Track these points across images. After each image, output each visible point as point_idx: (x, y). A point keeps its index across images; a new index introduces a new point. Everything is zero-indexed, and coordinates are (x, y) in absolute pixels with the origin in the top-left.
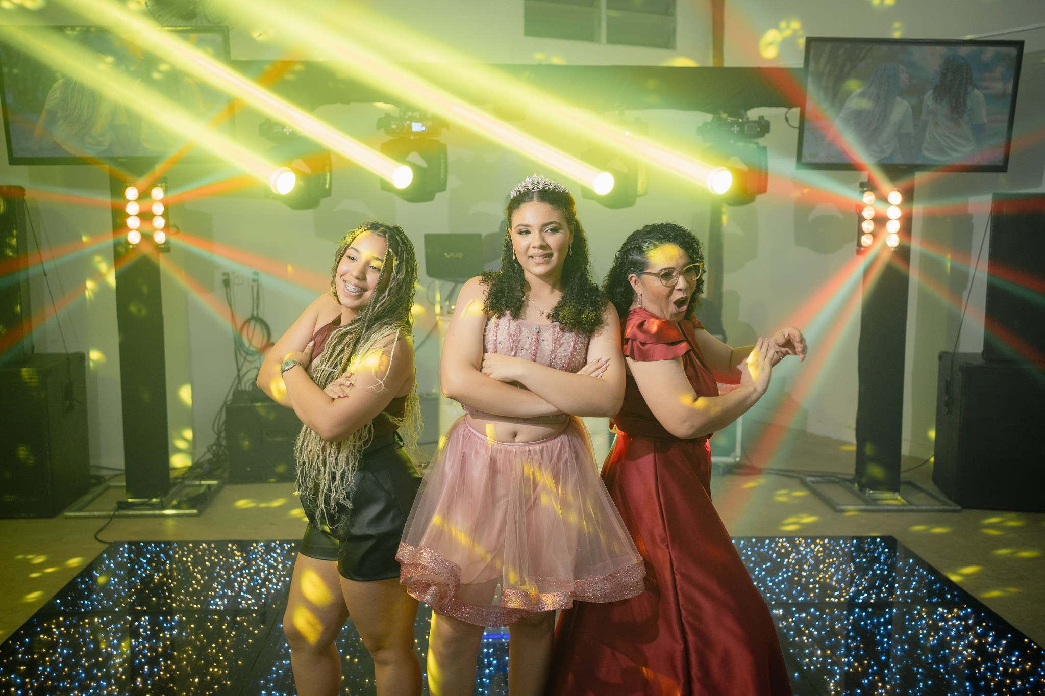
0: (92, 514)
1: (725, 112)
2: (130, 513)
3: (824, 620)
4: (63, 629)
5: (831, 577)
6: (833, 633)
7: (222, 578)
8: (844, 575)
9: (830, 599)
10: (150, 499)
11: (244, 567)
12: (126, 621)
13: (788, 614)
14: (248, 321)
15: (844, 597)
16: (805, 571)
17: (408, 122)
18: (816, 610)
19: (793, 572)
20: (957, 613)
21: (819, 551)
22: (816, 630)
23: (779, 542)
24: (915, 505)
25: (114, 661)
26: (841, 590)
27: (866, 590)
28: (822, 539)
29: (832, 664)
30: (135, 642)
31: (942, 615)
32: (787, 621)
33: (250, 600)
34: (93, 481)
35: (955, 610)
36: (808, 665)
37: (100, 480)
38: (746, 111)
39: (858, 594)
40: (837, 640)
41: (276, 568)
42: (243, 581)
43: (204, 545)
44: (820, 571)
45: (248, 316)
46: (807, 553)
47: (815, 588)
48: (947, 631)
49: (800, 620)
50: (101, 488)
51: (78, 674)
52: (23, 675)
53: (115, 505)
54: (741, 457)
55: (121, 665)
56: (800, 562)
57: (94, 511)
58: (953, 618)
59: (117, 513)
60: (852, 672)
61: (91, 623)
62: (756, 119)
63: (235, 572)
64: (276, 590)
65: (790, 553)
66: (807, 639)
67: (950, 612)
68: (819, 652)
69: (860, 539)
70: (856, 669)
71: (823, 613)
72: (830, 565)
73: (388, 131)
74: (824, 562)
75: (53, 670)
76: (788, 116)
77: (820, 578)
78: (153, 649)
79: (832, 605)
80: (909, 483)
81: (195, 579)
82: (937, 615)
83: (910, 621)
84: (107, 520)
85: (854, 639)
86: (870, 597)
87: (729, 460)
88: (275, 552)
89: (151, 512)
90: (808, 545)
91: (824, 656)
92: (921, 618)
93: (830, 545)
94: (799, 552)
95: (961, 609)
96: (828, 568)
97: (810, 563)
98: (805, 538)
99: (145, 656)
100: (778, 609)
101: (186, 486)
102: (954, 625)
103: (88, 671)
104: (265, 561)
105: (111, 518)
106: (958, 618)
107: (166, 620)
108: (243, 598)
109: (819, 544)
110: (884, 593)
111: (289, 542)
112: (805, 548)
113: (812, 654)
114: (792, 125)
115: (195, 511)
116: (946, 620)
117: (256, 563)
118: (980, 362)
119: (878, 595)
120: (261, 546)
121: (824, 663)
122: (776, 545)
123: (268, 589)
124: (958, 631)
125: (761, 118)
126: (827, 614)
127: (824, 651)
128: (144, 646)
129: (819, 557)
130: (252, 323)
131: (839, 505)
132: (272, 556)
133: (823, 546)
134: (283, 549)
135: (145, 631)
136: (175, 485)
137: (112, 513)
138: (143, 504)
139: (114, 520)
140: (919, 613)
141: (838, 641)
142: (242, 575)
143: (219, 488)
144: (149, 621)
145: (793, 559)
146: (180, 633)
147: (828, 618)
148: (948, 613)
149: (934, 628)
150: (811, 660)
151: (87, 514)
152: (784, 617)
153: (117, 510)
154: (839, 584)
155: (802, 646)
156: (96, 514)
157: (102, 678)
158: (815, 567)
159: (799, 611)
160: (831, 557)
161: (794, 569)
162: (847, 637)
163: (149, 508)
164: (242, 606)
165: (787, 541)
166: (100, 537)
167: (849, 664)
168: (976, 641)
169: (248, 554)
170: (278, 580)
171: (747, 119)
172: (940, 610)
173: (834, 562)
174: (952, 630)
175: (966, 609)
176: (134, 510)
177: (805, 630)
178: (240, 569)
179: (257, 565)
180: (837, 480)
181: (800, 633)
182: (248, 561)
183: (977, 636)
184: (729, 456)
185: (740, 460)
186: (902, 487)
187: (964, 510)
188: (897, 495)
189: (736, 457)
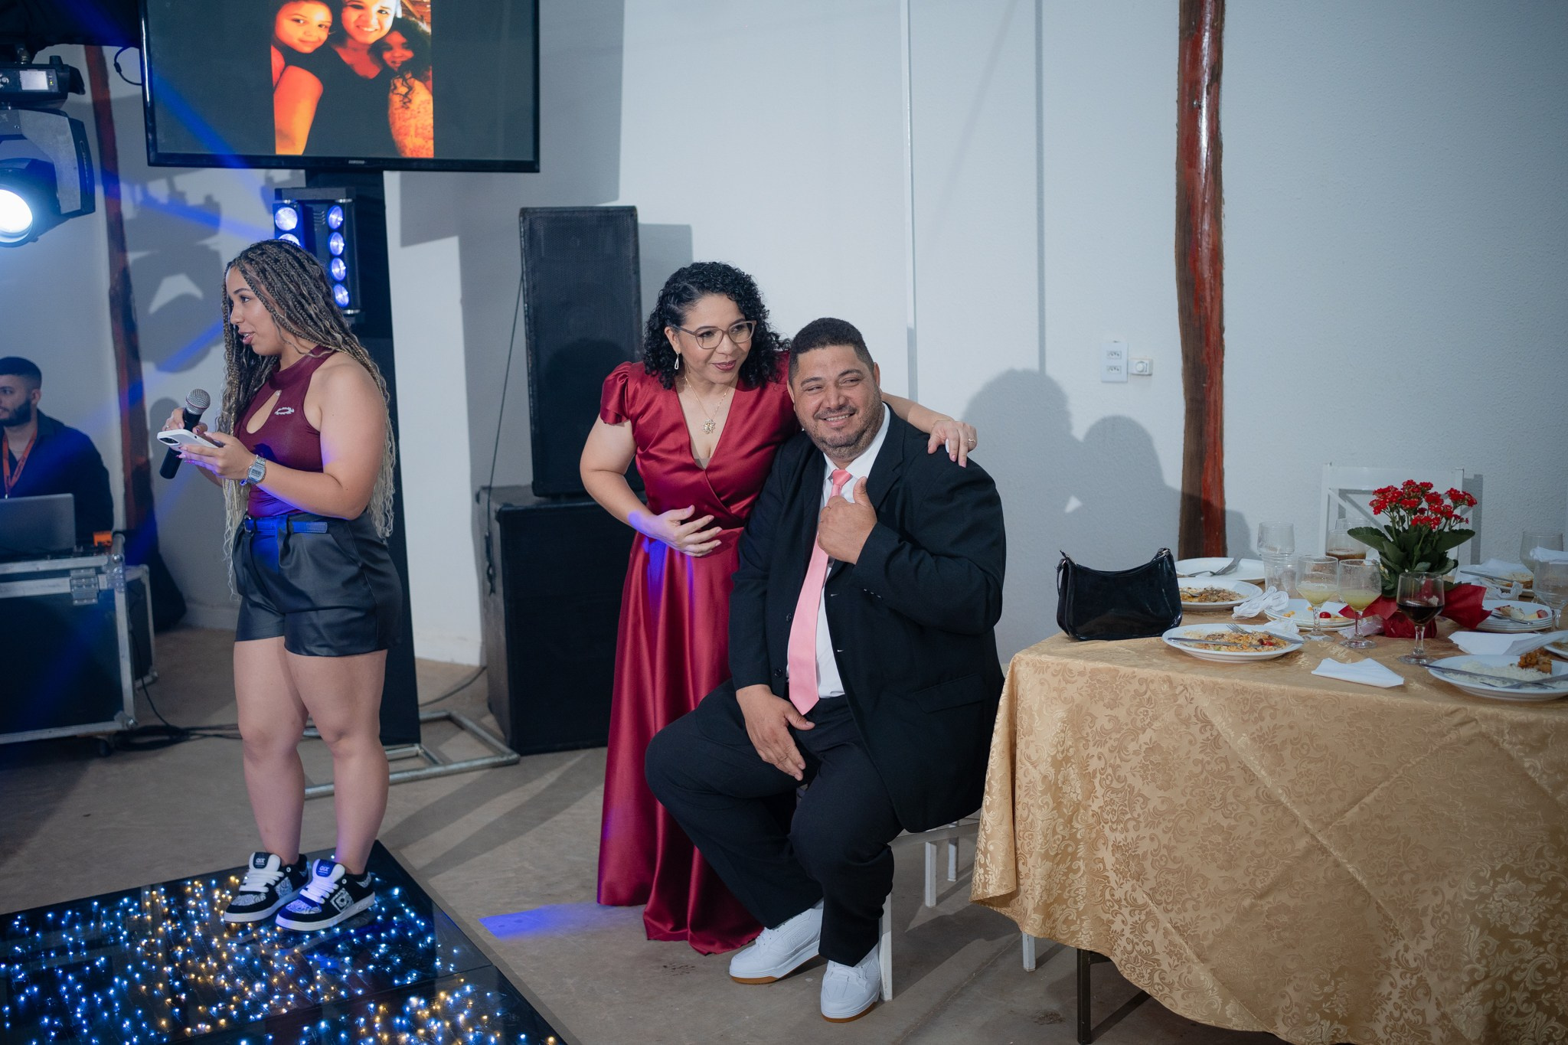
24: (442, 765)
31: (414, 1011)
35: (442, 996)
38: (32, 50)
56: (172, 941)
58: (431, 1016)
62: (45, 61)
65: (159, 921)
67: (430, 1002)
76: (118, 61)
80: (449, 719)
82: (403, 1017)
87: (114, 727)
94: (180, 916)
95: (453, 989)
98: (205, 878)
106: (442, 1014)
114: (129, 80)
118: (531, 500)
122: (139, 909)
140: (369, 1022)
165: (168, 894)
171: (29, 62)
172: (413, 1001)
175: (462, 989)
184: (111, 719)
185: (135, 723)
186: (425, 732)
187: (525, 758)
188: (416, 748)
189: (126, 719)
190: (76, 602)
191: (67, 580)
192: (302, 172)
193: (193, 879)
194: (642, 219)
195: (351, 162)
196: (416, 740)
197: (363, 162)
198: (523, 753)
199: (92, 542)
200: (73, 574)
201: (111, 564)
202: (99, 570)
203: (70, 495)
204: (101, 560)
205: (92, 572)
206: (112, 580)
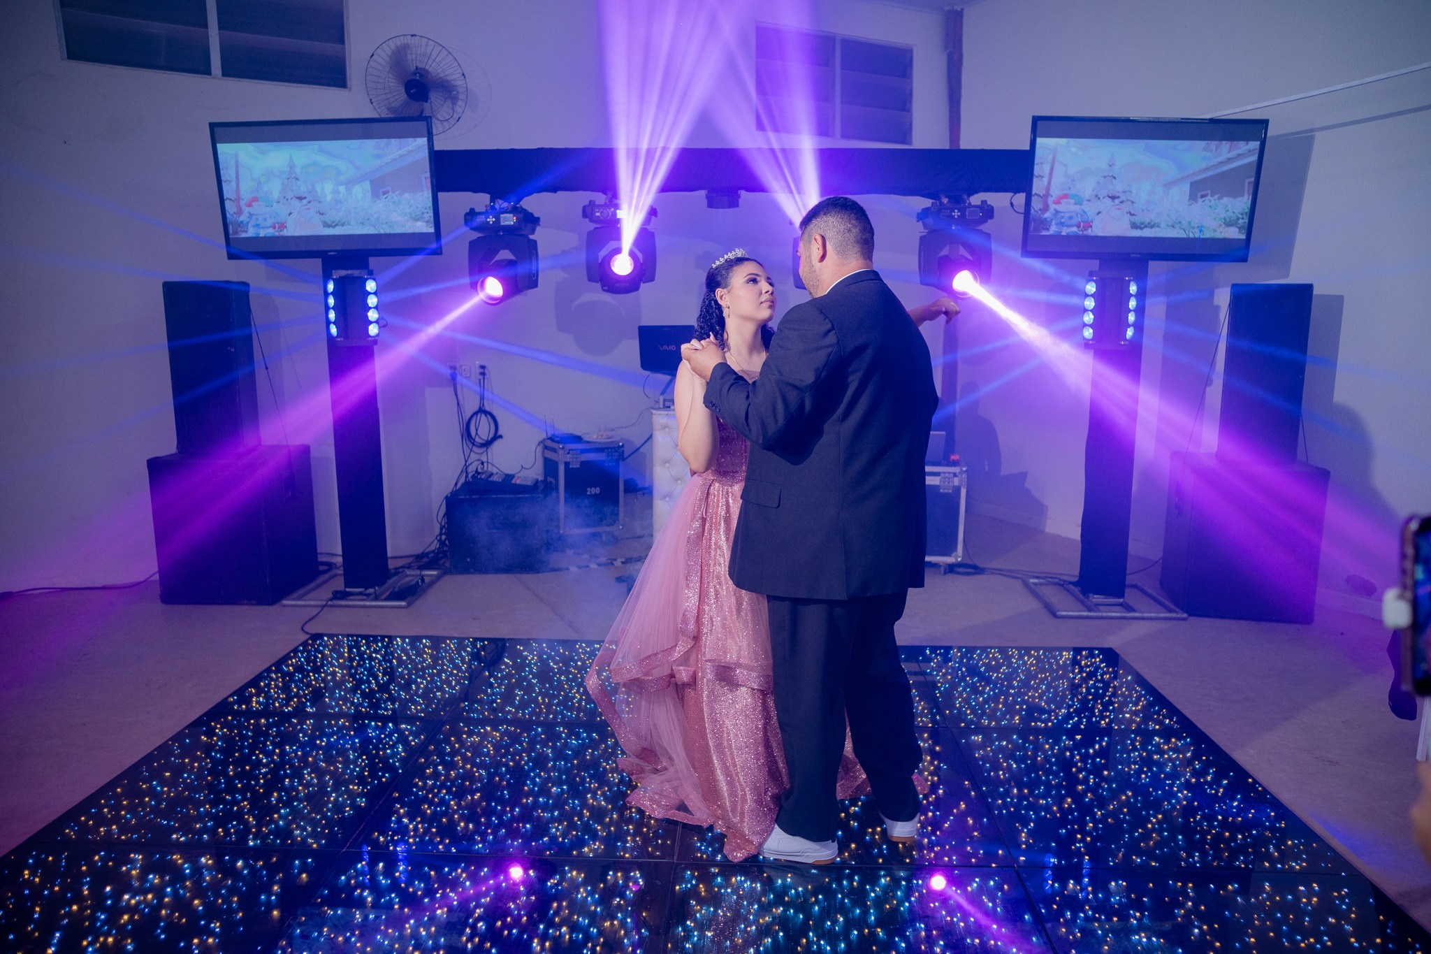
0: (307, 603)
1: (946, 197)
2: (343, 603)
3: (1026, 749)
4: (225, 730)
5: (1040, 697)
6: (1034, 767)
7: (402, 677)
8: (1056, 694)
9: (1036, 723)
10: (366, 589)
11: (429, 667)
12: (291, 724)
13: (988, 740)
14: (476, 413)
15: (1051, 721)
16: (1013, 688)
17: (612, 209)
18: (1019, 737)
19: (1001, 690)
20: (1175, 743)
21: (1032, 665)
22: (1016, 763)
23: (990, 652)
24: (1140, 612)
25: (259, 770)
26: (1049, 712)
27: (1078, 712)
28: (1037, 650)
29: (1028, 808)
30: (290, 749)
31: (1158, 744)
32: (985, 750)
33: (420, 704)
34: (322, 568)
35: (1173, 740)
36: (1000, 808)
37: (331, 566)
38: (969, 196)
39: (1068, 716)
40: (1037, 775)
41: (459, 669)
42: (422, 683)
43: (398, 639)
44: (1029, 688)
45: (476, 408)
46: (1019, 667)
47: (1021, 709)
48: (1161, 766)
49: (1001, 749)
50: (327, 576)
51: (220, 783)
52: (163, 782)
53: (330, 595)
54: (963, 557)
55: (265, 775)
56: (1009, 677)
57: (311, 600)
58: (1170, 749)
59: (330, 603)
60: (1050, 819)
61: (257, 725)
62: (979, 203)
63: (417, 670)
64: (451, 694)
65: (999, 666)
66: (1004, 774)
67: (1167, 741)
68: (1015, 791)
69: (1077, 651)
70: (1053, 814)
71: (1026, 740)
72: (1042, 681)
73: (593, 220)
74: (1035, 677)
75: (196, 778)
76: (1013, 202)
77: (1029, 697)
78: (303, 759)
79: (1037, 731)
80: (1136, 586)
81: (376, 677)
82: (1153, 746)
83: (1122, 752)
84: (320, 609)
85: (1056, 775)
86: (1080, 722)
87: (950, 560)
88: (465, 651)
89: (362, 603)
90: (1021, 657)
91: (1021, 797)
92: (1135, 749)
93: (1045, 657)
94: (1010, 665)
95: (1179, 739)
96: (1039, 684)
97: (1021, 679)
98: (1019, 649)
99: (292, 766)
100: (976, 734)
101: (407, 576)
102: (1170, 759)
103: (230, 781)
104: (452, 661)
105: (323, 607)
106: (1176, 750)
107: (330, 726)
108: (415, 703)
109: (1033, 656)
110: (1096, 717)
111: (482, 640)
112: (1017, 660)
113: (1007, 793)
114: (1017, 211)
115: (403, 603)
116: (1162, 753)
117: (443, 662)
118: (1214, 463)
119: (1089, 719)
120: (453, 644)
121: (1018, 807)
122: (987, 657)
123: (443, 692)
124: (1174, 766)
125: (984, 202)
126: (1031, 742)
127: (1020, 790)
128: (296, 754)
129: (1031, 672)
130: (479, 415)
131: (1059, 611)
132: (460, 656)
133: (1037, 658)
134: (474, 645)
135: (303, 737)
136: (396, 574)
137: (324, 603)
138: (361, 594)
139: (325, 609)
140: (1133, 744)
141: (1038, 777)
142: (423, 677)
143: (438, 578)
144: (313, 725)
145: (1002, 673)
146: (337, 741)
147: (1031, 747)
148: (1164, 743)
149: (1147, 762)
150: (1004, 802)
151: (303, 603)
152: (982, 746)
153: (331, 600)
154: (1049, 706)
155: (997, 782)
156: (312, 603)
157: (239, 791)
158: (1025, 684)
159: (1000, 739)
160: (1043, 671)
161: (1002, 685)
162: (1048, 772)
163: (365, 597)
164: (411, 711)
165: (1000, 652)
166: (307, 628)
167: (1047, 808)
168: (1194, 780)
169: (438, 652)
170: (458, 682)
171: (970, 203)
172: (1157, 739)
173: (1046, 678)
174: (1167, 766)
175: (1184, 739)
176: (347, 600)
177: (1004, 762)
178: (423, 669)
179: (443, 664)
180: (1062, 583)
181: (996, 767)
182: (435, 659)
183: (1195, 773)
184: (950, 556)
185: (962, 560)
186: (1127, 591)
187: (1190, 618)
188: (1122, 600)
189: (958, 556)
190: (941, 491)
191: (938, 478)
192: (1098, 261)
193: (1012, 648)
194: (1316, 291)
195: (1132, 256)
196: (1122, 596)
197: (1138, 256)
198: (1190, 615)
199: (949, 458)
200: (942, 475)
201: (962, 472)
202: (955, 475)
203: (944, 433)
204: (956, 470)
205: (951, 475)
206: (960, 481)
